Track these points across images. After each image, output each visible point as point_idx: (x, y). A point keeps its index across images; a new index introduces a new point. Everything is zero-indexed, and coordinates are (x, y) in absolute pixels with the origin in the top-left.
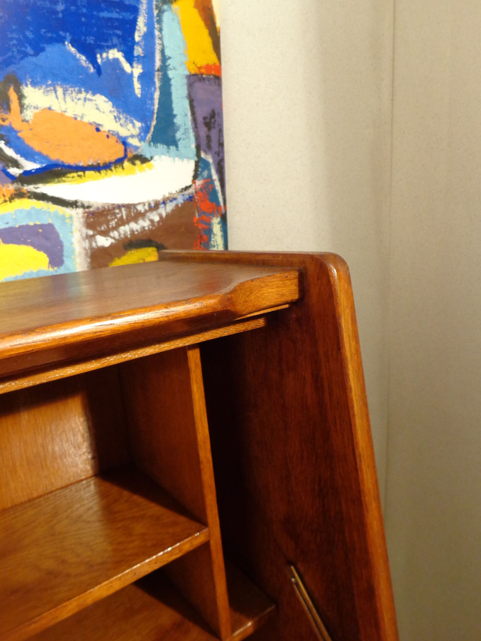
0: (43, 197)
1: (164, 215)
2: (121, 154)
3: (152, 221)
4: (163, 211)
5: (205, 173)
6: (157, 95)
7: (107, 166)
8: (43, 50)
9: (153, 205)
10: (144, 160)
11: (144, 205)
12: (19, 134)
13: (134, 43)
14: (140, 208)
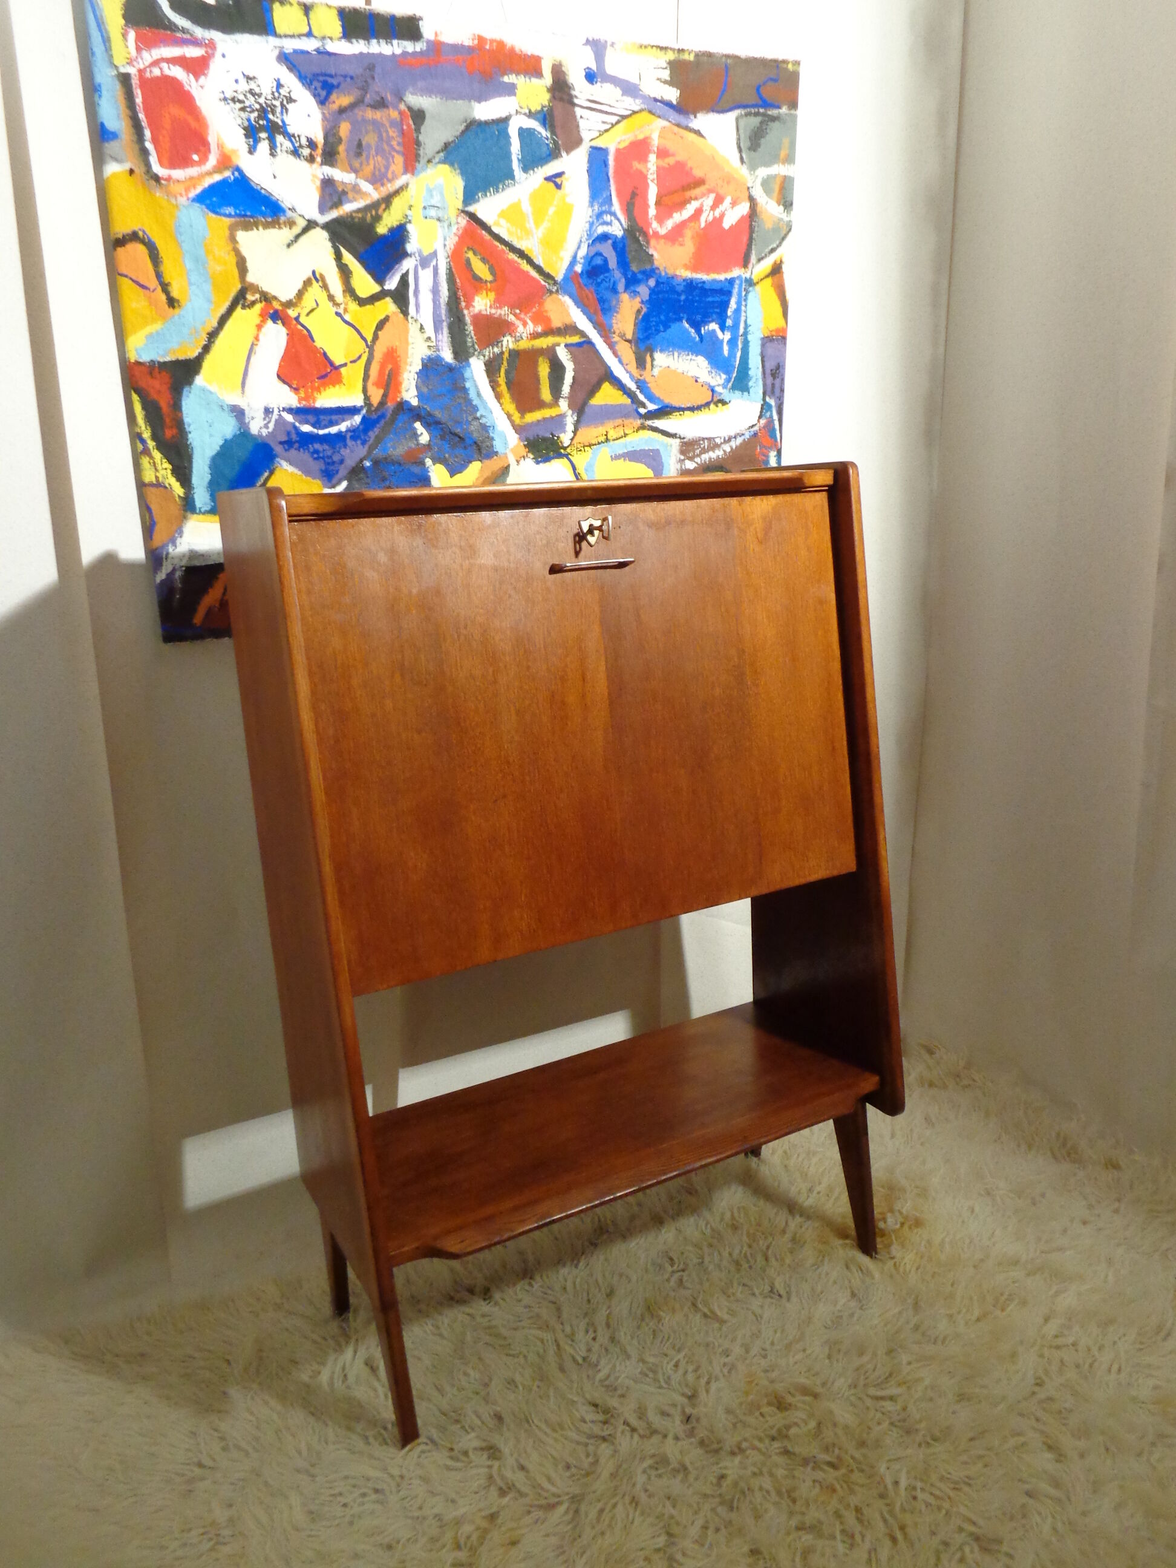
0: (655, 430)
1: (734, 447)
2: (709, 400)
3: (725, 451)
4: (734, 444)
5: (768, 414)
6: (739, 354)
7: (699, 408)
8: (670, 327)
9: (727, 438)
10: (723, 402)
11: (721, 438)
12: (649, 387)
13: (727, 317)
14: (718, 441)
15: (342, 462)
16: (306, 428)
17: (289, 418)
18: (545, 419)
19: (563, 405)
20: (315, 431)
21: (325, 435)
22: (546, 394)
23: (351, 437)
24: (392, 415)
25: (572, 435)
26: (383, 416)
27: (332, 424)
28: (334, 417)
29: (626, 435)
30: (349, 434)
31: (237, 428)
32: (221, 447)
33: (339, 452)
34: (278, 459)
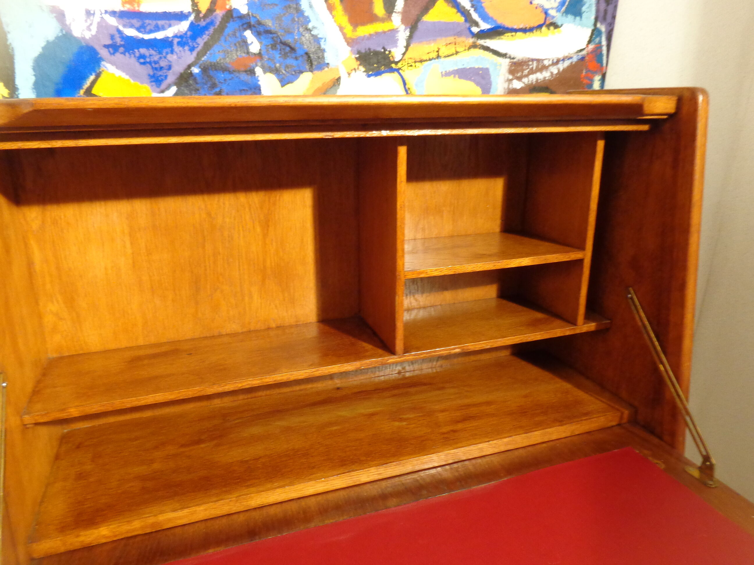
0: (487, 49)
1: (561, 69)
2: (542, 22)
3: (552, 73)
4: (562, 66)
5: (597, 40)
7: (531, 30)
9: (555, 61)
10: (556, 26)
11: (549, 61)
12: (483, 5)
14: (546, 63)
15: (170, 68)
16: (131, 32)
17: (113, 21)
18: (377, 34)
19: (396, 19)
20: (141, 35)
21: (150, 40)
22: (379, 9)
23: (179, 43)
24: (221, 22)
25: (404, 50)
26: (212, 23)
27: (157, 29)
28: (160, 23)
29: (457, 53)
30: (176, 40)
31: (58, 30)
32: (43, 48)
33: (165, 57)
34: (103, 63)
